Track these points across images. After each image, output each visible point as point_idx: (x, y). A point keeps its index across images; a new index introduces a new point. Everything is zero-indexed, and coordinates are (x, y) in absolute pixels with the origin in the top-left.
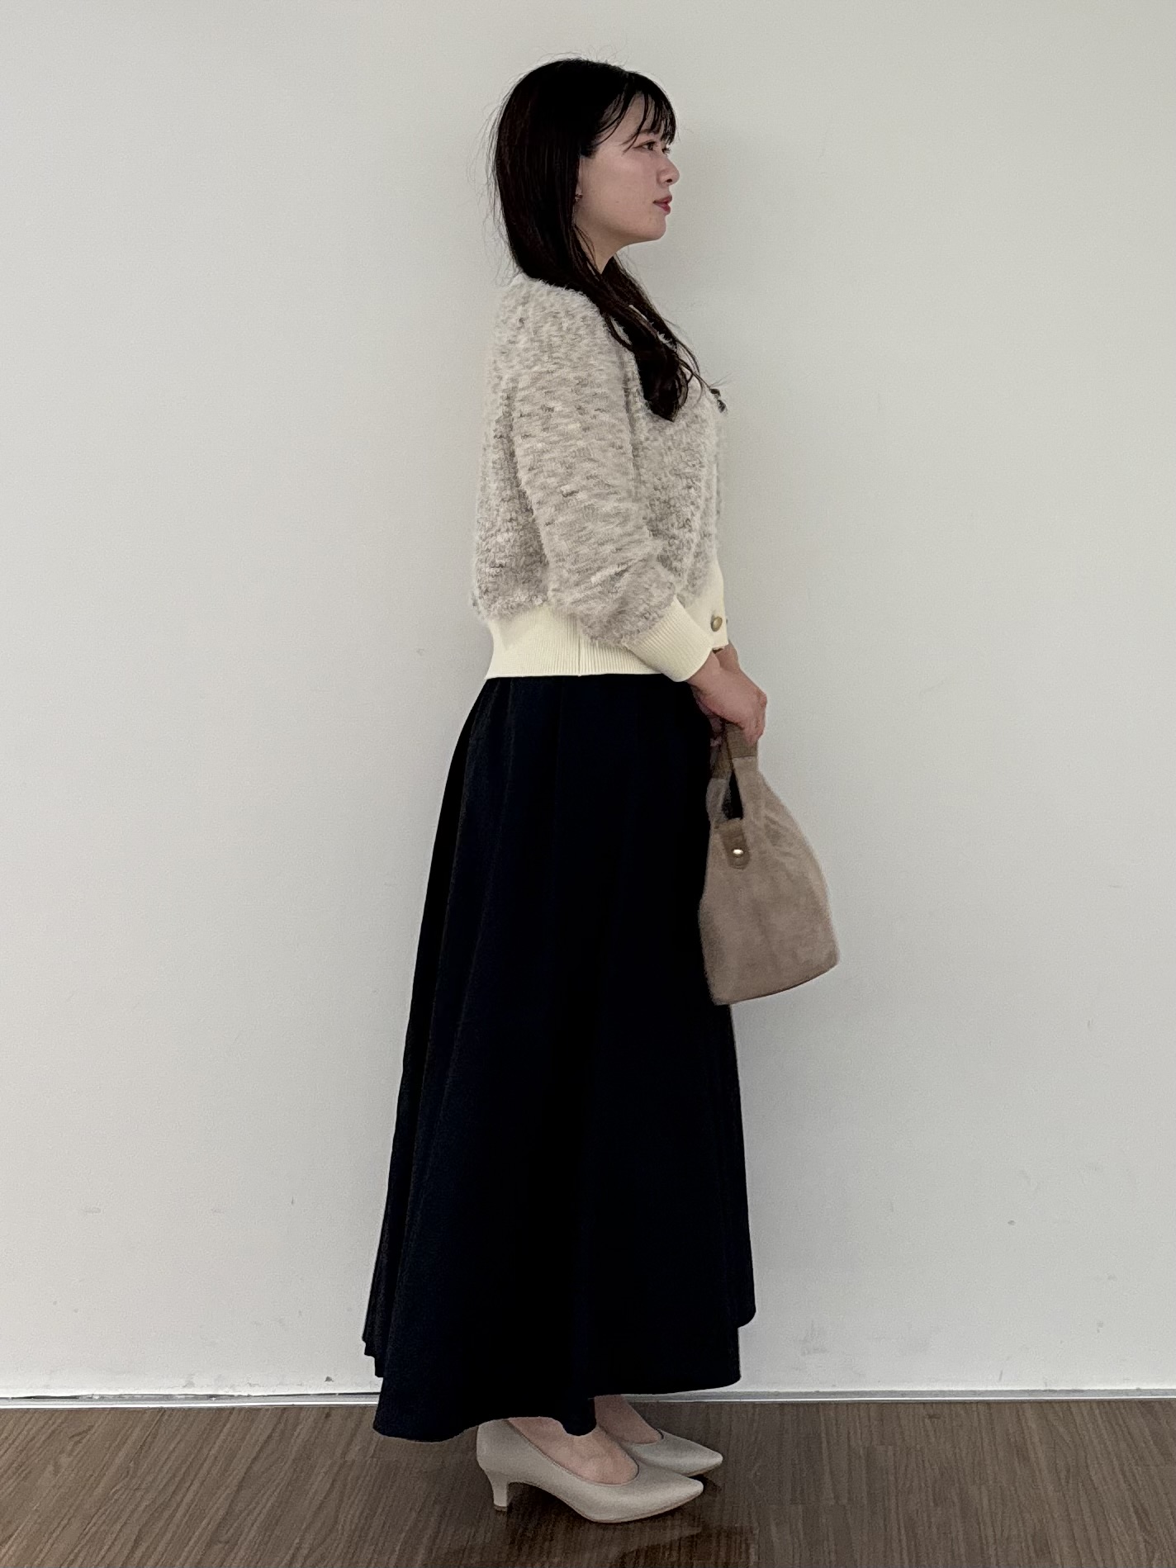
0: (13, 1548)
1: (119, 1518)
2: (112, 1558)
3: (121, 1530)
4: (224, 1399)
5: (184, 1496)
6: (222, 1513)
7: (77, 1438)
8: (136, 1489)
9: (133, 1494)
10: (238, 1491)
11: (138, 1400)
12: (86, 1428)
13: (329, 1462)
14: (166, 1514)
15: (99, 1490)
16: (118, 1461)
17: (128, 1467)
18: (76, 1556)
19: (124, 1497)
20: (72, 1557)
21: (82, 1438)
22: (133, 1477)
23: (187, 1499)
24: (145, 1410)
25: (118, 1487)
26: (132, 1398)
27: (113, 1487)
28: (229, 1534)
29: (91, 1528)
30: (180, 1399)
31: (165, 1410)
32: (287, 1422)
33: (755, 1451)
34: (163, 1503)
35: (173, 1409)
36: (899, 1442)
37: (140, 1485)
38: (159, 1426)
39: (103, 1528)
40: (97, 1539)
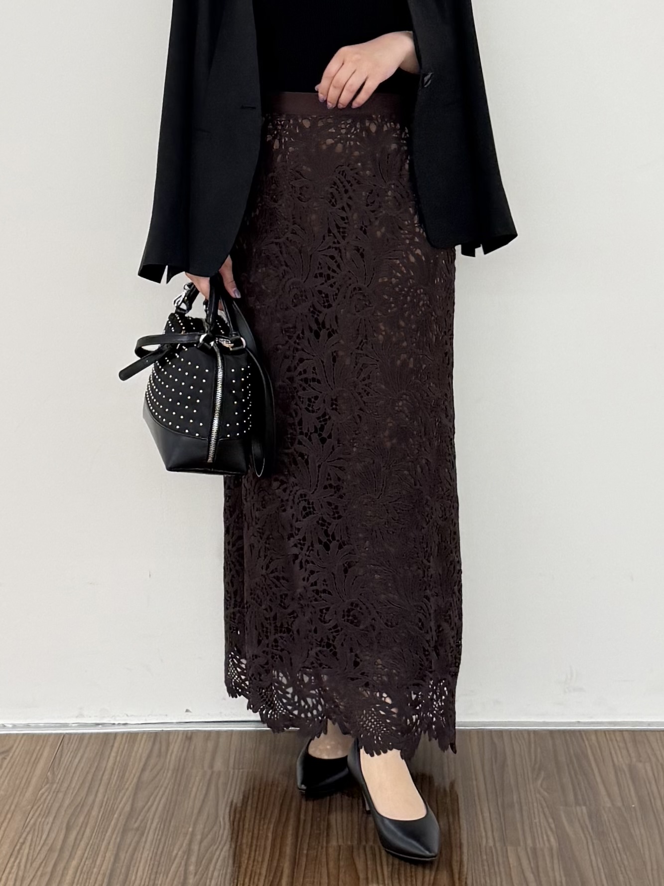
1: (49, 813)
2: (52, 841)
3: (53, 823)
4: (109, 726)
5: (96, 796)
6: (127, 808)
8: (58, 792)
9: (57, 794)
10: (135, 794)
11: (45, 727)
12: (6, 748)
13: (201, 772)
14: (86, 809)
15: (28, 794)
16: (38, 772)
17: (48, 778)
18: (25, 838)
19: (50, 796)
20: (21, 840)
21: (8, 755)
22: (52, 783)
23: (98, 800)
24: (50, 735)
25: (43, 790)
27: (39, 791)
28: (136, 825)
29: (31, 820)
31: (64, 735)
32: (161, 743)
33: (537, 766)
34: (81, 800)
35: (70, 734)
36: (653, 759)
37: (59, 789)
38: (63, 746)
39: (39, 820)
40: (37, 828)
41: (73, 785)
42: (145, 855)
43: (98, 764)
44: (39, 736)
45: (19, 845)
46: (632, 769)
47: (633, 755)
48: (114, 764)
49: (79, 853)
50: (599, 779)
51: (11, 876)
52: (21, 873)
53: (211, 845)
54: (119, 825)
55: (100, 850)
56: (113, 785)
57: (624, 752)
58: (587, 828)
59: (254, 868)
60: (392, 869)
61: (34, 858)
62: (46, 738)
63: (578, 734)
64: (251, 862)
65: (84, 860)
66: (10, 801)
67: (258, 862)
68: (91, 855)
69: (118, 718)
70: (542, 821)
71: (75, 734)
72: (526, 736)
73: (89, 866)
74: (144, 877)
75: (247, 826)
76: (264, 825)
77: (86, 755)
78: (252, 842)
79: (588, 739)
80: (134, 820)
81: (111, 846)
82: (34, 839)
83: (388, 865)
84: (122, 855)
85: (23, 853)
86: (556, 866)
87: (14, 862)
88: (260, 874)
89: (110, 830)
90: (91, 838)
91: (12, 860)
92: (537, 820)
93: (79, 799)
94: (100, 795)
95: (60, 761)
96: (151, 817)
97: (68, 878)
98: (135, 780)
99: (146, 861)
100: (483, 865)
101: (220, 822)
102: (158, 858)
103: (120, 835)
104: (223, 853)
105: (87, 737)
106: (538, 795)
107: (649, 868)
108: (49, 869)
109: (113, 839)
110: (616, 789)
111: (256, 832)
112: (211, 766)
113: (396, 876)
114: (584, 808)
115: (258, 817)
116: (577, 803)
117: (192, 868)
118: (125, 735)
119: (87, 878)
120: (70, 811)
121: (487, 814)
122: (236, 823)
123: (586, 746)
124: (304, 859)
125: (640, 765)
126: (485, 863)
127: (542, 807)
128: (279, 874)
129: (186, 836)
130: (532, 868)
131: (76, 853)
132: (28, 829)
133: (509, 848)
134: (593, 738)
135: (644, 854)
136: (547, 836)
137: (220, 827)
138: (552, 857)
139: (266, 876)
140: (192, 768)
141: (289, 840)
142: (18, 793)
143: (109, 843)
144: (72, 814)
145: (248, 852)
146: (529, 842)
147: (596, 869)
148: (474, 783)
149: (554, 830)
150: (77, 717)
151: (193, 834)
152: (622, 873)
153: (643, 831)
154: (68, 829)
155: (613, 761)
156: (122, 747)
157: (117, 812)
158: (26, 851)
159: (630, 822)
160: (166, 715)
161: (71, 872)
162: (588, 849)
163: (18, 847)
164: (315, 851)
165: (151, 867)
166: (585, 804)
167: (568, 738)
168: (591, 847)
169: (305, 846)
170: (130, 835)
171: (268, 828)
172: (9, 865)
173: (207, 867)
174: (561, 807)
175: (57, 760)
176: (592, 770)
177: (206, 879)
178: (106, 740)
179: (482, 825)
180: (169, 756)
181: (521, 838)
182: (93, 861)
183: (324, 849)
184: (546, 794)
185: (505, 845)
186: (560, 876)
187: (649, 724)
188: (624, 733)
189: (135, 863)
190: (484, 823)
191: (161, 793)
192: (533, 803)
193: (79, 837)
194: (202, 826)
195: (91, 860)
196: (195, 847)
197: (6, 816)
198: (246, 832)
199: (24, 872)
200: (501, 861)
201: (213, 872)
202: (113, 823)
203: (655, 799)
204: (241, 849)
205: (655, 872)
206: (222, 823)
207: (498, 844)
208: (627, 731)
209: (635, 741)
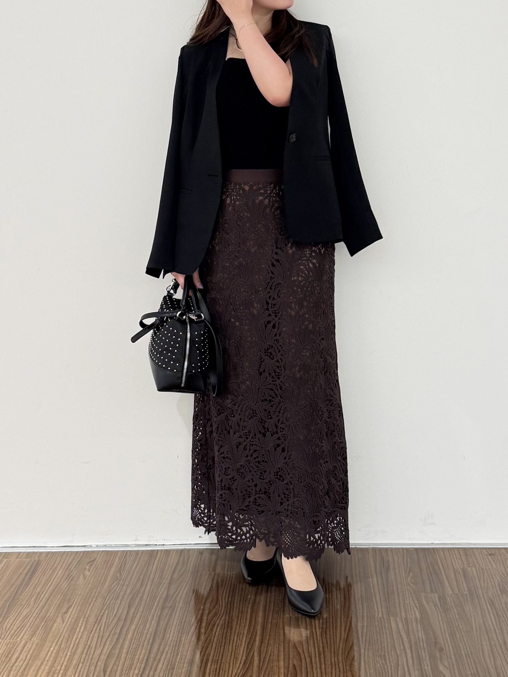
0: (74, 610)
1: (118, 597)
2: (119, 614)
3: (120, 603)
4: (153, 546)
6: (164, 595)
7: (90, 564)
8: (123, 585)
9: (122, 587)
11: (115, 546)
12: (92, 559)
13: (208, 574)
14: (140, 595)
16: (111, 573)
17: (117, 577)
18: (104, 613)
19: (118, 588)
20: (101, 614)
21: (94, 563)
22: (120, 580)
23: (147, 590)
24: (119, 551)
25: (114, 584)
26: (111, 546)
27: (112, 584)
28: (170, 604)
29: (107, 602)
30: (133, 546)
31: (127, 551)
32: (184, 556)
33: (408, 569)
34: (137, 591)
35: (131, 551)
36: (477, 566)
37: (124, 583)
38: (126, 558)
39: (112, 602)
40: (111, 606)
41: (132, 582)
42: (175, 623)
43: (147, 569)
44: (112, 552)
45: (100, 617)
46: (464, 571)
47: (465, 563)
48: (157, 568)
49: (136, 621)
50: (445, 577)
51: (95, 635)
52: (101, 634)
53: (214, 617)
54: (160, 604)
55: (148, 621)
56: (156, 581)
57: (460, 561)
58: (438, 606)
59: (240, 630)
60: (322, 631)
61: (109, 624)
62: (116, 553)
63: (432, 551)
64: (238, 627)
65: (138, 626)
66: (95, 591)
67: (242, 627)
68: (143, 623)
69: (159, 541)
70: (411, 602)
71: (133, 551)
72: (401, 551)
73: (142, 629)
74: (175, 635)
75: (235, 605)
76: (245, 604)
77: (140, 563)
78: (238, 614)
79: (438, 554)
80: (168, 602)
81: (155, 617)
82: (109, 613)
83: (319, 628)
84: (161, 623)
85: (102, 621)
86: (419, 629)
87: (98, 626)
88: (243, 633)
89: (154, 607)
90: (143, 613)
91: (96, 625)
92: (408, 602)
93: (136, 589)
94: (148, 587)
95: (124, 567)
96: (178, 600)
97: (129, 636)
98: (169, 578)
99: (176, 627)
100: (376, 628)
101: (220, 603)
102: (183, 624)
103: (160, 610)
104: (221, 622)
105: (140, 552)
106: (408, 587)
107: (474, 629)
108: (118, 631)
109: (156, 614)
110: (455, 583)
111: (241, 608)
112: (214, 570)
113: (324, 635)
114: (436, 595)
115: (242, 600)
116: (432, 591)
117: (203, 630)
118: (163, 551)
119: (140, 637)
120: (130, 597)
121: (378, 598)
122: (229, 603)
123: (437, 557)
124: (270, 625)
125: (469, 569)
126: (377, 627)
127: (411, 593)
128: (255, 634)
129: (199, 612)
130: (405, 630)
131: (134, 622)
132: (106, 607)
133: (391, 618)
134: (442, 552)
135: (472, 622)
136: (414, 611)
137: (220, 606)
138: (417, 623)
139: (247, 635)
140: (203, 571)
141: (261, 614)
142: (100, 586)
143: (153, 616)
144: (132, 599)
145: (236, 620)
146: (403, 614)
147: (443, 630)
148: (371, 579)
149: (418, 607)
150: (135, 541)
151: (204, 610)
152: (459, 633)
153: (471, 608)
154: (129, 607)
155: (453, 566)
156: (161, 558)
157: (159, 597)
158: (104, 621)
159: (463, 603)
160: (187, 540)
161: (131, 632)
162: (438, 619)
163: (99, 618)
164: (276, 620)
165: (179, 629)
166: (436, 592)
167: (426, 553)
168: (440, 618)
169: (270, 617)
170: (166, 610)
171: (248, 607)
172: (94, 629)
173: (212, 630)
174: (423, 594)
175: (123, 566)
176: (441, 572)
177: (212, 636)
178: (152, 554)
179: (375, 605)
180: (189, 564)
181: (398, 611)
182: (144, 626)
183: (281, 619)
184: (414, 587)
185: (389, 616)
186: (422, 635)
187: (475, 544)
188: (459, 549)
189: (169, 628)
190: (377, 604)
191: (184, 585)
192: (405, 592)
193: (136, 612)
194: (209, 605)
195: (143, 626)
196: (205, 618)
197: (92, 600)
198: (235, 609)
199: (103, 633)
200: (386, 625)
201: (216, 632)
202: (156, 604)
203: (477, 589)
204: (232, 619)
205: (478, 632)
206: (221, 604)
207: (385, 616)
208: (461, 548)
209: (466, 555)
